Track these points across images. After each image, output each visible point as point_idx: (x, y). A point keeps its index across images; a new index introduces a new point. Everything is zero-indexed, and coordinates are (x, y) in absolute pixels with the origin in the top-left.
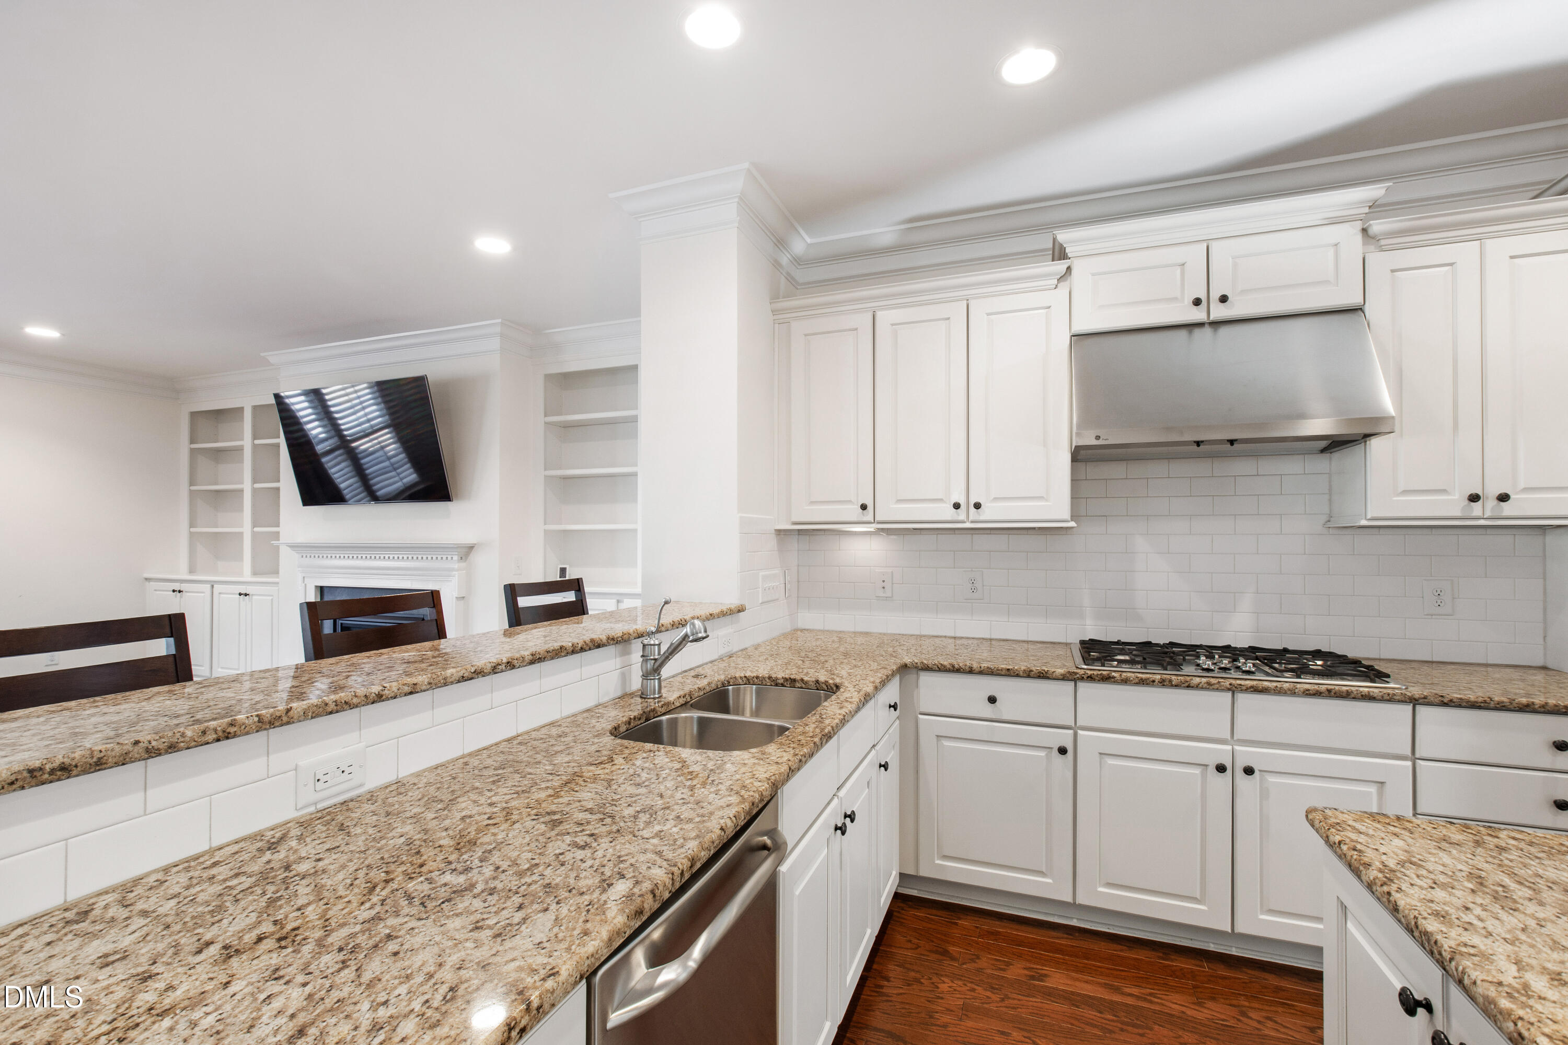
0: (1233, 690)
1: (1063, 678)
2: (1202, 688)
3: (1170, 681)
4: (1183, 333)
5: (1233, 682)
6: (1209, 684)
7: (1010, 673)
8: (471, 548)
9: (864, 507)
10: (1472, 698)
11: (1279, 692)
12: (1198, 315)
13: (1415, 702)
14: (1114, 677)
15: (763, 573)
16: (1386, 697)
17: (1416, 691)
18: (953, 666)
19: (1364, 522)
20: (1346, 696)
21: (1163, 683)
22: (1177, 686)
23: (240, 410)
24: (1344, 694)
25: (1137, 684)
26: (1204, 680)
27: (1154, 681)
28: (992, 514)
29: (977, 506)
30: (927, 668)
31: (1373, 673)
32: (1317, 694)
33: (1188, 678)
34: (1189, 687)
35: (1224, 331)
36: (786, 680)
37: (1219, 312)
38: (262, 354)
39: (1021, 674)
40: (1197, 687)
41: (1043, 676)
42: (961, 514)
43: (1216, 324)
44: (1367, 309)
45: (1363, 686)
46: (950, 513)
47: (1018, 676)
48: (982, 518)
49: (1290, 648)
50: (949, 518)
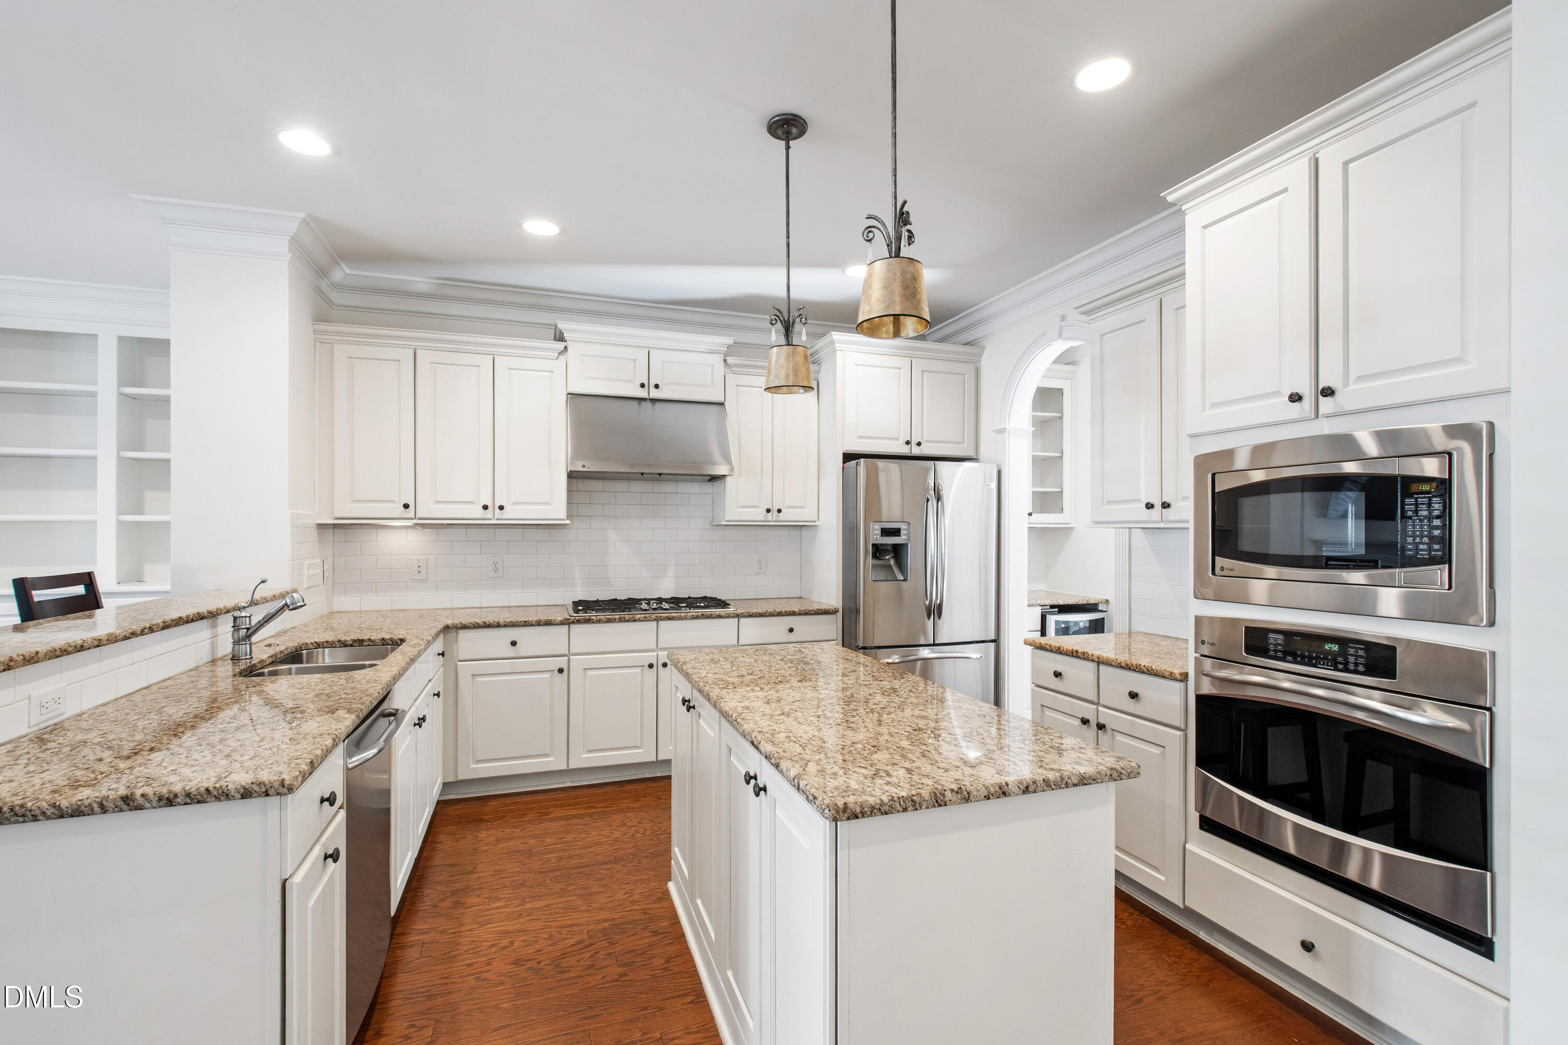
0: (657, 620)
1: (562, 623)
2: (642, 621)
3: (625, 618)
4: (635, 403)
5: (657, 615)
6: (645, 617)
7: (526, 624)
9: (406, 506)
10: (760, 611)
11: (680, 618)
12: (642, 393)
13: (738, 616)
14: (592, 619)
15: (309, 562)
16: (727, 615)
17: (739, 611)
18: (485, 623)
19: (724, 523)
20: (710, 617)
21: (621, 620)
22: (628, 621)
25: (605, 622)
26: (643, 616)
27: (615, 619)
28: (513, 514)
29: (502, 508)
30: (465, 627)
31: (723, 604)
32: (697, 617)
33: (634, 616)
34: (634, 621)
35: (658, 405)
36: (355, 641)
37: (655, 394)
39: (534, 623)
40: (639, 620)
41: (548, 623)
42: (488, 514)
43: (654, 401)
44: (726, 404)
45: (718, 611)
46: (480, 513)
47: (532, 625)
48: (505, 516)
49: (692, 597)
50: (479, 516)
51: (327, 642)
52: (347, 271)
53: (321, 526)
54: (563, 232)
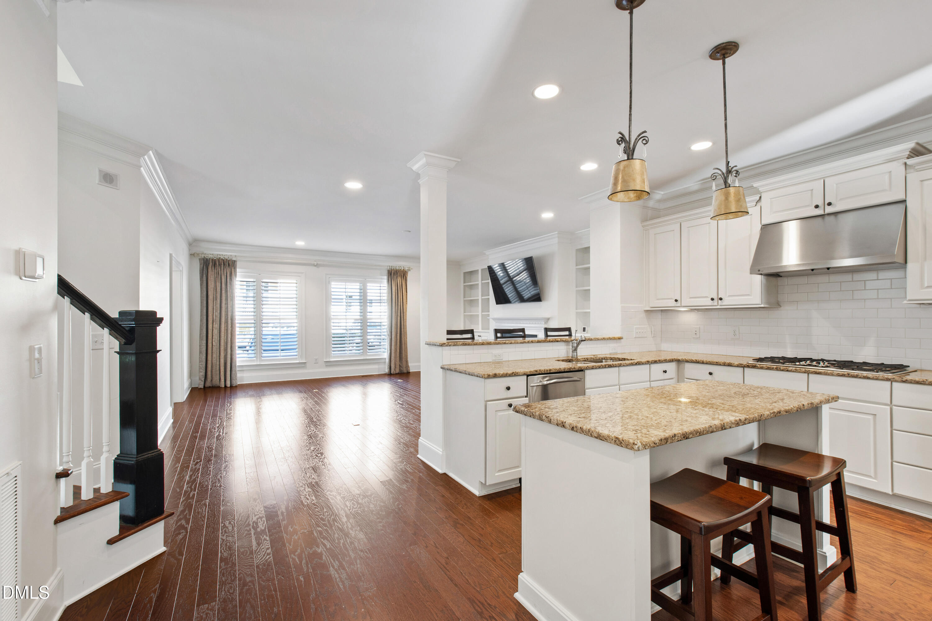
0: (808, 373)
1: (739, 366)
2: (793, 372)
3: (780, 368)
5: (806, 369)
6: (796, 370)
7: (717, 364)
8: (548, 319)
9: (676, 301)
11: (826, 374)
12: (819, 212)
14: (757, 366)
15: (636, 326)
16: (875, 378)
17: (891, 376)
18: (703, 361)
20: (856, 377)
21: (777, 369)
22: (782, 370)
23: (478, 270)
24: (855, 376)
25: (766, 369)
26: (794, 368)
27: (773, 368)
28: (728, 302)
29: (721, 299)
30: (687, 361)
32: (843, 375)
33: (787, 367)
34: (787, 371)
36: (622, 359)
37: (829, 210)
38: (484, 252)
39: (722, 364)
40: (791, 371)
41: (730, 365)
42: (715, 302)
44: (907, 200)
46: (710, 302)
47: (720, 365)
48: (723, 304)
50: (709, 304)
51: (614, 358)
52: (662, 193)
53: (647, 311)
54: (714, 144)
